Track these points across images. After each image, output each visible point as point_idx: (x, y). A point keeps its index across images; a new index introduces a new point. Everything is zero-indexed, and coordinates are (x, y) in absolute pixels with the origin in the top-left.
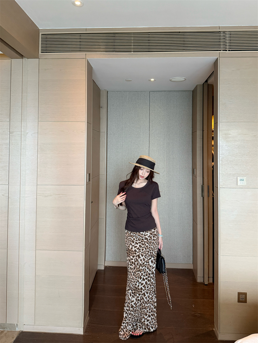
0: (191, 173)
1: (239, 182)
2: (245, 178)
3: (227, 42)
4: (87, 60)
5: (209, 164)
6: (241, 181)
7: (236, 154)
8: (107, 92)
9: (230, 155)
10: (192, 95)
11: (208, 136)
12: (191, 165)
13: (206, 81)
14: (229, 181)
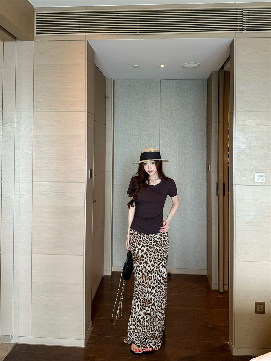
0: (206, 170)
1: (257, 178)
2: (263, 174)
3: (244, 21)
4: (88, 42)
5: (225, 159)
6: (259, 178)
7: (253, 147)
8: (114, 81)
9: (247, 149)
10: (207, 84)
11: (224, 128)
12: (206, 161)
13: (223, 67)
14: (245, 177)
